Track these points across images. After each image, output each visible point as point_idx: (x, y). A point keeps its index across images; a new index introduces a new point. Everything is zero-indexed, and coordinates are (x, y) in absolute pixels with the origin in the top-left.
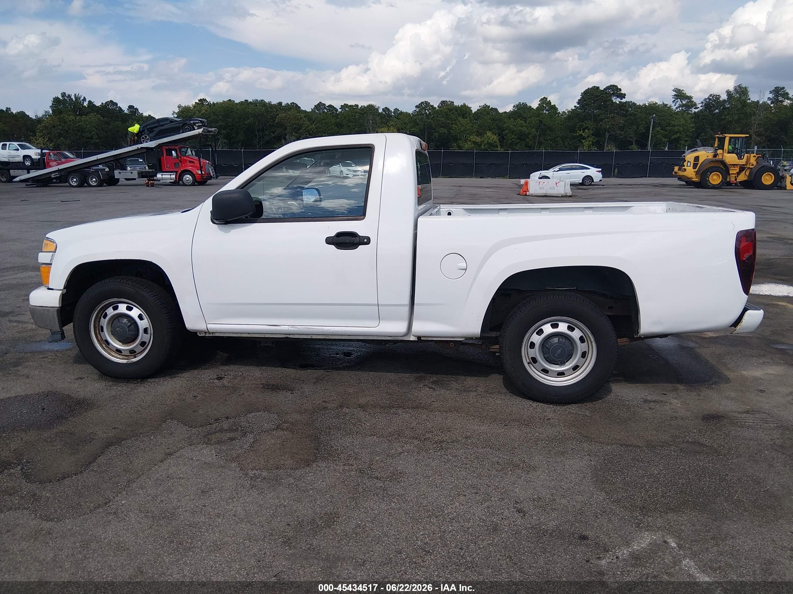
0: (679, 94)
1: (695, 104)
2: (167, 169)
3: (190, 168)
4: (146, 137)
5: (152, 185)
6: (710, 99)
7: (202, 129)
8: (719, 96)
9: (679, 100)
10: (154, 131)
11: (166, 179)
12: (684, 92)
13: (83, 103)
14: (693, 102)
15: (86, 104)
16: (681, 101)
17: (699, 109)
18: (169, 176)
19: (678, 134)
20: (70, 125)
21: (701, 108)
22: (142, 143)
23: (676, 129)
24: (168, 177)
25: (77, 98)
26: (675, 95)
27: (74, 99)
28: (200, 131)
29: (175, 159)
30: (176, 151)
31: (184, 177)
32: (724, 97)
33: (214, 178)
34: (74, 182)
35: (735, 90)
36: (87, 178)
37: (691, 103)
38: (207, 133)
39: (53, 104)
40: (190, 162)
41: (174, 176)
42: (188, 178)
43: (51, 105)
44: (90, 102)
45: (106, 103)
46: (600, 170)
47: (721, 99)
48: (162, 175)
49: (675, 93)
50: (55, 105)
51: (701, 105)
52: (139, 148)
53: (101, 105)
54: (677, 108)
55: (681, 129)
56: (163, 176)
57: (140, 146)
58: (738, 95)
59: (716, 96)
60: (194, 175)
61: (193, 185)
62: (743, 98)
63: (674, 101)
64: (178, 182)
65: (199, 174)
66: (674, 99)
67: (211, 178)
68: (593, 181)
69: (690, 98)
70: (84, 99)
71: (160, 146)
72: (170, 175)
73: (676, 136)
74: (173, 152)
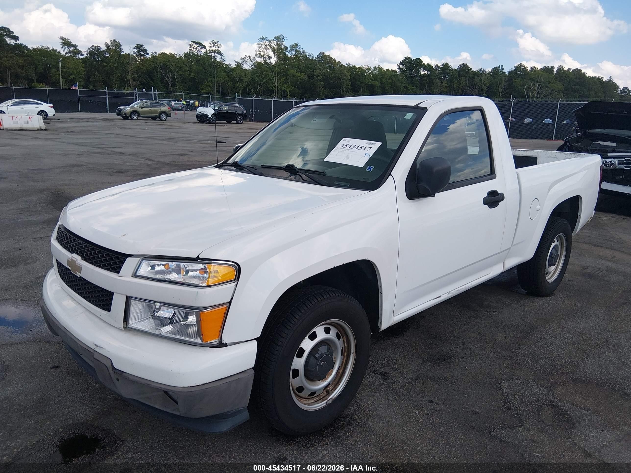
0: (66, 43)
1: (81, 52)
6: (93, 49)
8: (99, 47)
9: (66, 47)
12: (69, 41)
14: (78, 49)
16: (69, 49)
17: (84, 56)
19: (73, 76)
21: (86, 55)
23: (71, 71)
26: (62, 43)
32: (104, 48)
35: (111, 43)
37: (77, 52)
46: (52, 105)
47: (101, 50)
49: (61, 41)
51: (86, 53)
54: (66, 54)
55: (75, 72)
58: (114, 48)
59: (98, 47)
62: (119, 50)
63: (62, 47)
66: (62, 46)
68: (47, 115)
69: (75, 46)
73: (72, 77)
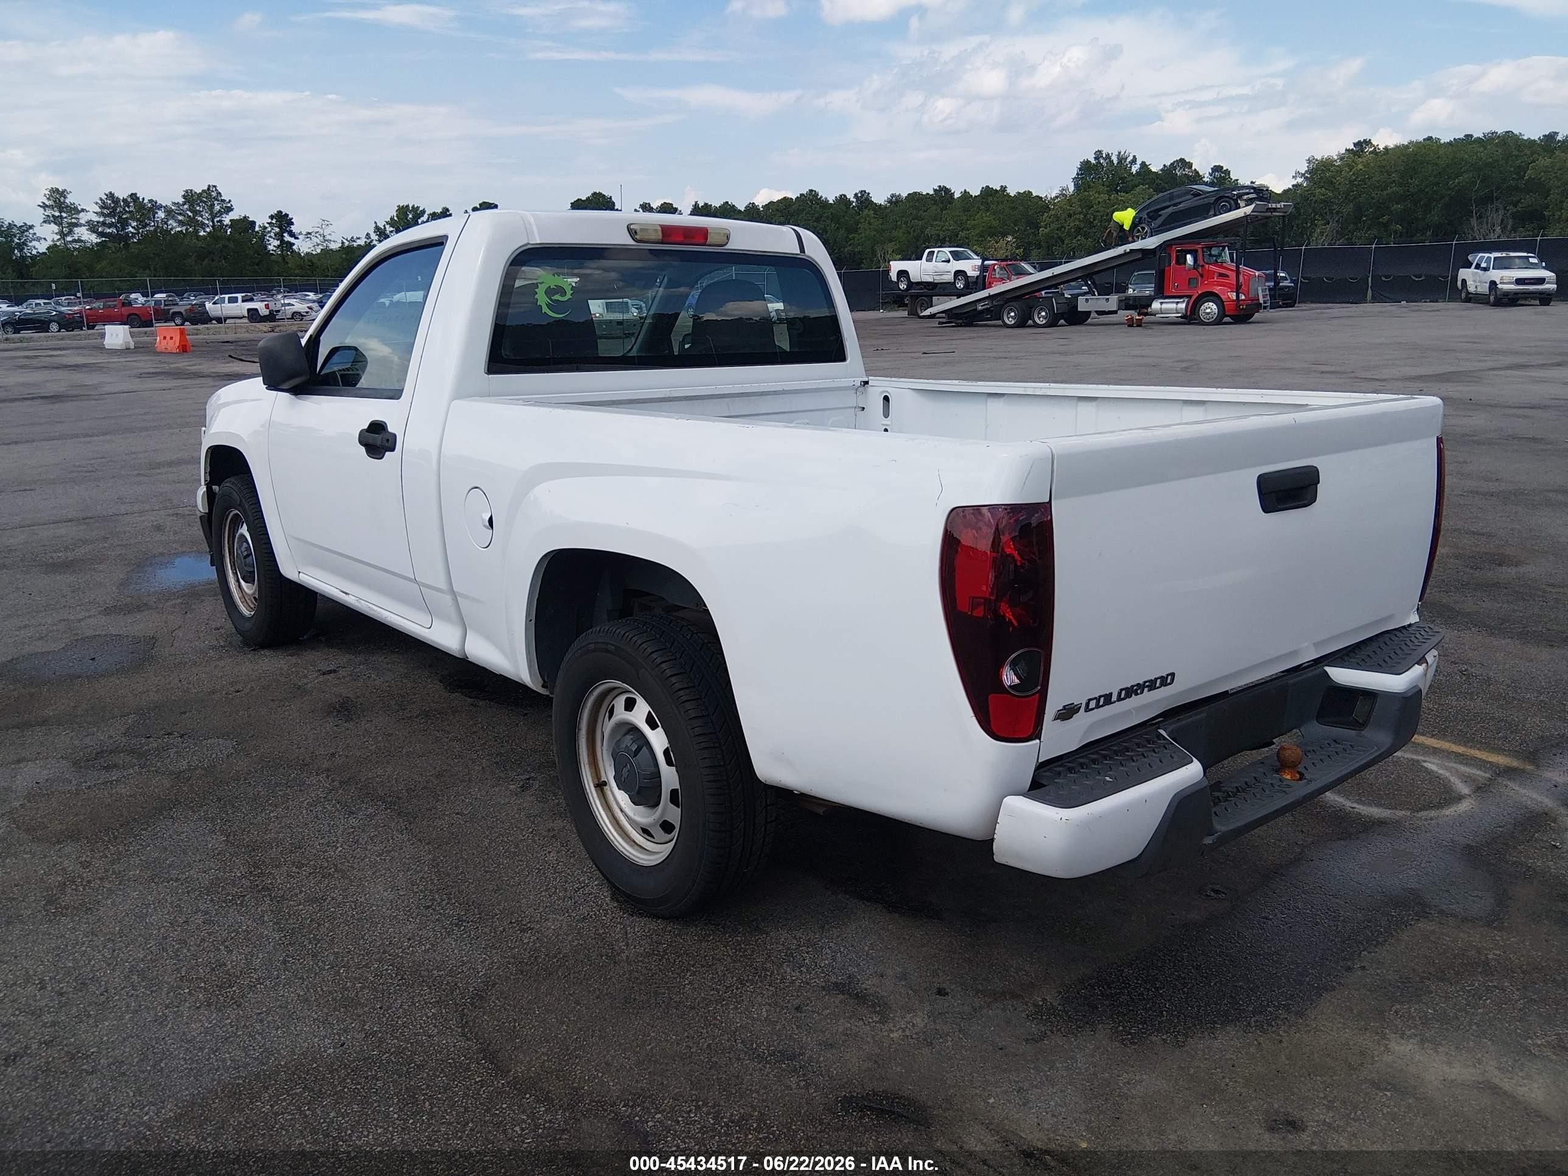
2: (1174, 292)
3: (1217, 289)
4: (1143, 228)
5: (1139, 324)
7: (1253, 206)
10: (1160, 215)
11: (1168, 311)
13: (1131, 167)
15: (1135, 169)
18: (1174, 306)
20: (1097, 211)
22: (1134, 241)
24: (1170, 307)
25: (1122, 159)
27: (1115, 162)
28: (1250, 209)
29: (1189, 270)
30: (1194, 253)
31: (1202, 307)
33: (1265, 308)
34: (1010, 318)
36: (1033, 310)
38: (1266, 214)
39: (1078, 174)
40: (1221, 275)
41: (1183, 306)
42: (1210, 308)
43: (1074, 175)
44: (1143, 164)
45: (1172, 164)
48: (1162, 303)
50: (1082, 174)
52: (1128, 251)
53: (1161, 170)
56: (1164, 306)
57: (1128, 247)
60: (1223, 302)
61: (1218, 322)
64: (1191, 318)
65: (1233, 301)
67: (1258, 307)
70: (1134, 160)
71: (1166, 246)
72: (1177, 303)
74: (1189, 257)
